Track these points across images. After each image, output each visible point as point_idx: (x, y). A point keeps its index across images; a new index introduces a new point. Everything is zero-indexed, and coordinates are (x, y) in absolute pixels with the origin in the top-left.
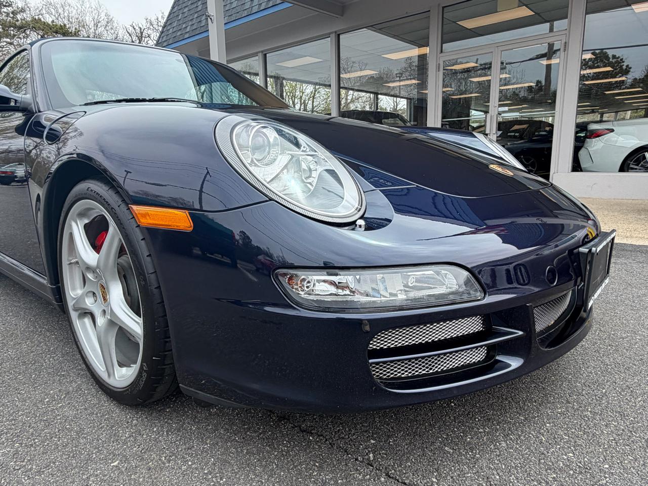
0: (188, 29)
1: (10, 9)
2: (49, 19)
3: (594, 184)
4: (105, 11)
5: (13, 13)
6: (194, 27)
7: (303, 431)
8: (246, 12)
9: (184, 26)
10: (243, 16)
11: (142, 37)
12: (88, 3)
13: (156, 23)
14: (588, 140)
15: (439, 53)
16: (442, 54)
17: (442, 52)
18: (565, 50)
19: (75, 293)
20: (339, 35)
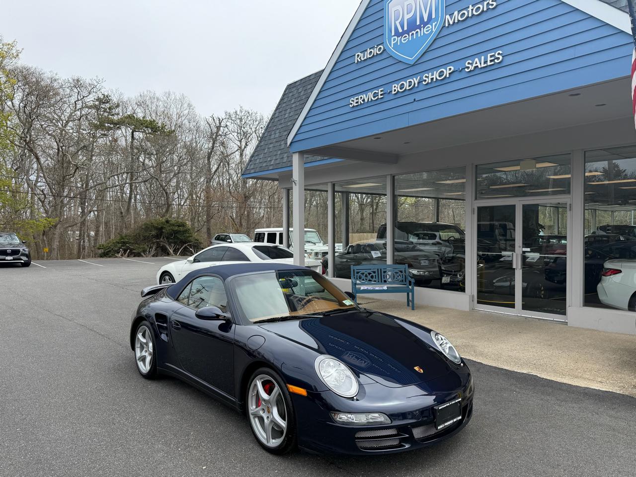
0: (272, 163)
1: (108, 105)
2: (140, 115)
3: (600, 319)
4: (188, 102)
5: (110, 108)
6: (278, 162)
7: (339, 468)
9: (269, 159)
10: (317, 160)
11: (220, 126)
12: (173, 95)
13: (234, 116)
14: (604, 277)
15: (473, 200)
16: (476, 201)
17: (476, 199)
18: (570, 210)
19: (252, 407)
20: (394, 177)
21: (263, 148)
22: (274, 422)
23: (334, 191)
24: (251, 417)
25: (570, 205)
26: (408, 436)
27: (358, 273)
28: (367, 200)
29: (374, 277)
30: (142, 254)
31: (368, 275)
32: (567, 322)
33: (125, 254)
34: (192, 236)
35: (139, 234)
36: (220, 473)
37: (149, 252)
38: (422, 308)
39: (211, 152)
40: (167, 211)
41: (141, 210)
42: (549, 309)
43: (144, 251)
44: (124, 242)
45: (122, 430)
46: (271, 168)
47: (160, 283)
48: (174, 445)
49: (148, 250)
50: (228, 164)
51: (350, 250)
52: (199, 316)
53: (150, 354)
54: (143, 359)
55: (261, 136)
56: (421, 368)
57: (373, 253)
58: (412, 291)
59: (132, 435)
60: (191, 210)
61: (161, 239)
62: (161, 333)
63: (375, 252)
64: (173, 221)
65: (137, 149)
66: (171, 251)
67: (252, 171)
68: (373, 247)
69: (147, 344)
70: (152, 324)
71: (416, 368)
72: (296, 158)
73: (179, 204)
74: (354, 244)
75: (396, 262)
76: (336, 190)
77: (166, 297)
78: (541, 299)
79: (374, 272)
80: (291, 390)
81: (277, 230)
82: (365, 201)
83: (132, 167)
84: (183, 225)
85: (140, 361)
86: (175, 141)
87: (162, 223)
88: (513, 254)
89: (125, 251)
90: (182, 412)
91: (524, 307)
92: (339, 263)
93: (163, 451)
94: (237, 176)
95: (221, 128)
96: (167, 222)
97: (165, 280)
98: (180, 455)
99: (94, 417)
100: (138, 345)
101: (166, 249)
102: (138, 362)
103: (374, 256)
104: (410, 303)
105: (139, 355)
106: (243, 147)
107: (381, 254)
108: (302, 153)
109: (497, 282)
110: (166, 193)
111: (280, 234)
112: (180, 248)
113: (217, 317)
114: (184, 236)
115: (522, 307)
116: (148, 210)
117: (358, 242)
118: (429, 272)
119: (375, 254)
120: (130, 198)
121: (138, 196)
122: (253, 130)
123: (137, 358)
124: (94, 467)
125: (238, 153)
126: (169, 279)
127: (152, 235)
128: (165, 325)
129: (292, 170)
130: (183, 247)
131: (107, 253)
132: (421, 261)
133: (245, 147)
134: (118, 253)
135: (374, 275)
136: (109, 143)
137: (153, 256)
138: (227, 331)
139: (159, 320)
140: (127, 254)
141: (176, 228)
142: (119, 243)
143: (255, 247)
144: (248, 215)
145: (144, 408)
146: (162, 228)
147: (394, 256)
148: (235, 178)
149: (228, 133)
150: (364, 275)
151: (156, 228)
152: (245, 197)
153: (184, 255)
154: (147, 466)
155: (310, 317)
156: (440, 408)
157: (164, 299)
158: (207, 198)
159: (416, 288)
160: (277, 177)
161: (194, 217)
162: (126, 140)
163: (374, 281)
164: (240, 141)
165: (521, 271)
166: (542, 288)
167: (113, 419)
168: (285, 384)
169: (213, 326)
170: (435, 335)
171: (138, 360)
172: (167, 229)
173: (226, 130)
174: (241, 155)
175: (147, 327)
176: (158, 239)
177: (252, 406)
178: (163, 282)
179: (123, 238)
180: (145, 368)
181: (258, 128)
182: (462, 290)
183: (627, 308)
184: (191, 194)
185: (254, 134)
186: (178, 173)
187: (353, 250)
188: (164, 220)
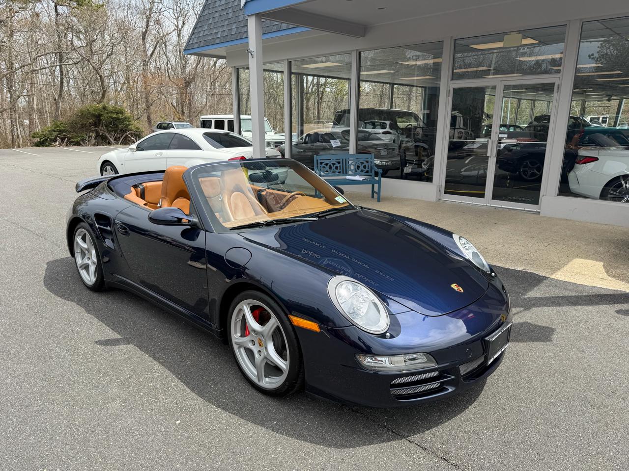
0: (219, 35)
3: (575, 209)
6: (226, 34)
8: (275, 27)
9: (215, 31)
10: (273, 31)
14: (578, 165)
15: (449, 81)
16: (452, 82)
17: (452, 79)
18: (558, 91)
19: (236, 336)
20: (360, 52)
21: (206, 18)
22: (267, 358)
23: (290, 73)
24: (235, 347)
25: (559, 85)
26: (453, 377)
27: (321, 163)
28: (312, 89)
29: (339, 167)
30: (81, 143)
31: (332, 165)
32: (540, 212)
33: (63, 143)
34: (132, 124)
35: (76, 121)
36: (201, 430)
37: (89, 141)
38: (389, 199)
39: (146, 31)
40: (103, 96)
41: (76, 97)
42: (514, 198)
43: (83, 140)
44: (60, 131)
45: (62, 367)
46: (218, 41)
47: (102, 175)
48: (134, 388)
49: (87, 139)
50: (165, 46)
51: (307, 140)
52: (153, 220)
53: (94, 263)
54: (86, 267)
55: (199, 13)
56: (459, 285)
57: (332, 141)
58: (379, 182)
59: (76, 374)
60: (128, 97)
61: (100, 127)
62: (105, 238)
63: (334, 141)
64: (110, 108)
65: (63, 25)
66: (112, 140)
67: (196, 46)
68: (331, 136)
69: (88, 250)
70: (92, 226)
71: (454, 286)
72: (252, 23)
73: (116, 91)
74: (311, 132)
75: (360, 151)
76: (292, 71)
77: (106, 194)
78: (506, 188)
79: (339, 163)
80: (295, 323)
81: (226, 117)
82: (310, 89)
83: (59, 47)
84: (121, 112)
85: (82, 269)
86: (105, 18)
87: (99, 110)
88: (488, 140)
89: (63, 139)
90: (141, 336)
91: (495, 197)
92: (297, 153)
93: (119, 397)
94: (176, 59)
95: (155, 4)
96: (104, 108)
97: (106, 171)
98: (143, 404)
99: (24, 349)
100: (77, 250)
101: (107, 138)
102: (80, 269)
103: (334, 146)
104: (375, 195)
105: (81, 262)
106: (180, 27)
107: (341, 143)
108: (259, 16)
109: (465, 171)
110: (100, 76)
111: (229, 122)
112: (121, 137)
113: (179, 222)
114: (124, 124)
115: (493, 197)
116: (83, 95)
117: (315, 131)
118: (392, 161)
119: (335, 143)
120: (62, 82)
121: (71, 81)
122: (191, 6)
123: (78, 266)
124: (23, 431)
125: (175, 34)
126: (111, 169)
127: (90, 123)
128: (108, 228)
129: (248, 42)
130: (124, 136)
131: (43, 142)
132: (381, 150)
133: (182, 27)
134: (56, 141)
135: (338, 165)
136: (29, 19)
137: (94, 145)
138: (193, 239)
139: (101, 222)
140: (65, 143)
141: (115, 116)
142: (54, 131)
143: (205, 134)
144: (190, 104)
145: (91, 332)
146: (100, 115)
147: (357, 145)
148: (173, 62)
149: (164, 9)
150: (328, 165)
151: (93, 115)
152: (186, 83)
153: (125, 145)
154: (99, 425)
155: (301, 221)
156: (493, 340)
157: (103, 196)
158: (145, 83)
159: (383, 179)
160: (224, 54)
161: (134, 104)
162: (49, 16)
163: (338, 173)
164: (177, 19)
165: (495, 159)
166: (509, 177)
167: (50, 350)
168: (286, 315)
169: (174, 232)
170: (460, 239)
171: (80, 267)
172: (105, 117)
173: (161, 5)
174: (179, 35)
175: (88, 230)
176: (96, 127)
177: (236, 333)
178: (104, 172)
179: (58, 126)
180: (90, 278)
181: (196, 3)
182: (429, 180)
183: (599, 197)
184: (127, 79)
185: (191, 11)
186: (112, 54)
187: (311, 139)
188: (100, 106)
